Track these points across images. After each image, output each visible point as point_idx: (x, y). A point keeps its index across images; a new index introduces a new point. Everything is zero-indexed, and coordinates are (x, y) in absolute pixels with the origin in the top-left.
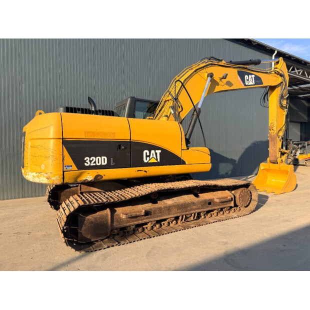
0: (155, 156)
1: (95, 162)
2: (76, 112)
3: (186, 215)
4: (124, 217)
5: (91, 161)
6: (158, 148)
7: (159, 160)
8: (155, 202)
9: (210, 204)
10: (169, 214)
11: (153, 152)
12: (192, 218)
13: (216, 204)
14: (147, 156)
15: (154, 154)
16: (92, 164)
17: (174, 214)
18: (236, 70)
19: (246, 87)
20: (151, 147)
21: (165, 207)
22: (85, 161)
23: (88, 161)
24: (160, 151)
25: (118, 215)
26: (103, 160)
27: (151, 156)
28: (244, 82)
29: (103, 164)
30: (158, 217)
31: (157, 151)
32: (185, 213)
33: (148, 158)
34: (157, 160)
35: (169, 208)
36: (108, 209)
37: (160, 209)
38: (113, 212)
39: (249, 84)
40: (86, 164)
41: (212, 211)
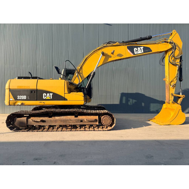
0: (49, 96)
1: (21, 98)
2: (21, 79)
3: (66, 125)
5: (20, 97)
6: (51, 93)
7: (51, 98)
9: (82, 121)
10: (56, 123)
11: (48, 94)
12: (70, 127)
14: (45, 96)
15: (49, 95)
16: (20, 99)
18: (126, 47)
19: (135, 55)
20: (47, 92)
22: (18, 97)
23: (19, 97)
24: (52, 94)
26: (24, 97)
27: (47, 96)
28: (133, 52)
29: (25, 99)
30: (49, 123)
31: (50, 94)
33: (45, 97)
34: (50, 98)
35: (56, 121)
37: (51, 120)
39: (138, 53)
40: (18, 98)
41: (85, 125)
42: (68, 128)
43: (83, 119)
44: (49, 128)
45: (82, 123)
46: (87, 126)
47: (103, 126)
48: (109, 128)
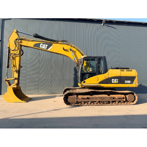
3: (103, 101)
4: (80, 98)
8: (91, 95)
9: (114, 98)
12: (106, 103)
13: (116, 99)
17: (98, 100)
21: (94, 97)
25: (78, 97)
32: (103, 100)
35: (96, 98)
36: (76, 95)
37: (93, 97)
38: (77, 96)
41: (115, 101)
42: (105, 103)
43: (114, 97)
44: (91, 104)
45: (114, 100)
46: (117, 102)
47: (128, 102)
48: (131, 103)
